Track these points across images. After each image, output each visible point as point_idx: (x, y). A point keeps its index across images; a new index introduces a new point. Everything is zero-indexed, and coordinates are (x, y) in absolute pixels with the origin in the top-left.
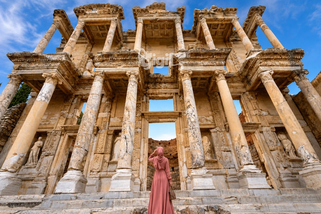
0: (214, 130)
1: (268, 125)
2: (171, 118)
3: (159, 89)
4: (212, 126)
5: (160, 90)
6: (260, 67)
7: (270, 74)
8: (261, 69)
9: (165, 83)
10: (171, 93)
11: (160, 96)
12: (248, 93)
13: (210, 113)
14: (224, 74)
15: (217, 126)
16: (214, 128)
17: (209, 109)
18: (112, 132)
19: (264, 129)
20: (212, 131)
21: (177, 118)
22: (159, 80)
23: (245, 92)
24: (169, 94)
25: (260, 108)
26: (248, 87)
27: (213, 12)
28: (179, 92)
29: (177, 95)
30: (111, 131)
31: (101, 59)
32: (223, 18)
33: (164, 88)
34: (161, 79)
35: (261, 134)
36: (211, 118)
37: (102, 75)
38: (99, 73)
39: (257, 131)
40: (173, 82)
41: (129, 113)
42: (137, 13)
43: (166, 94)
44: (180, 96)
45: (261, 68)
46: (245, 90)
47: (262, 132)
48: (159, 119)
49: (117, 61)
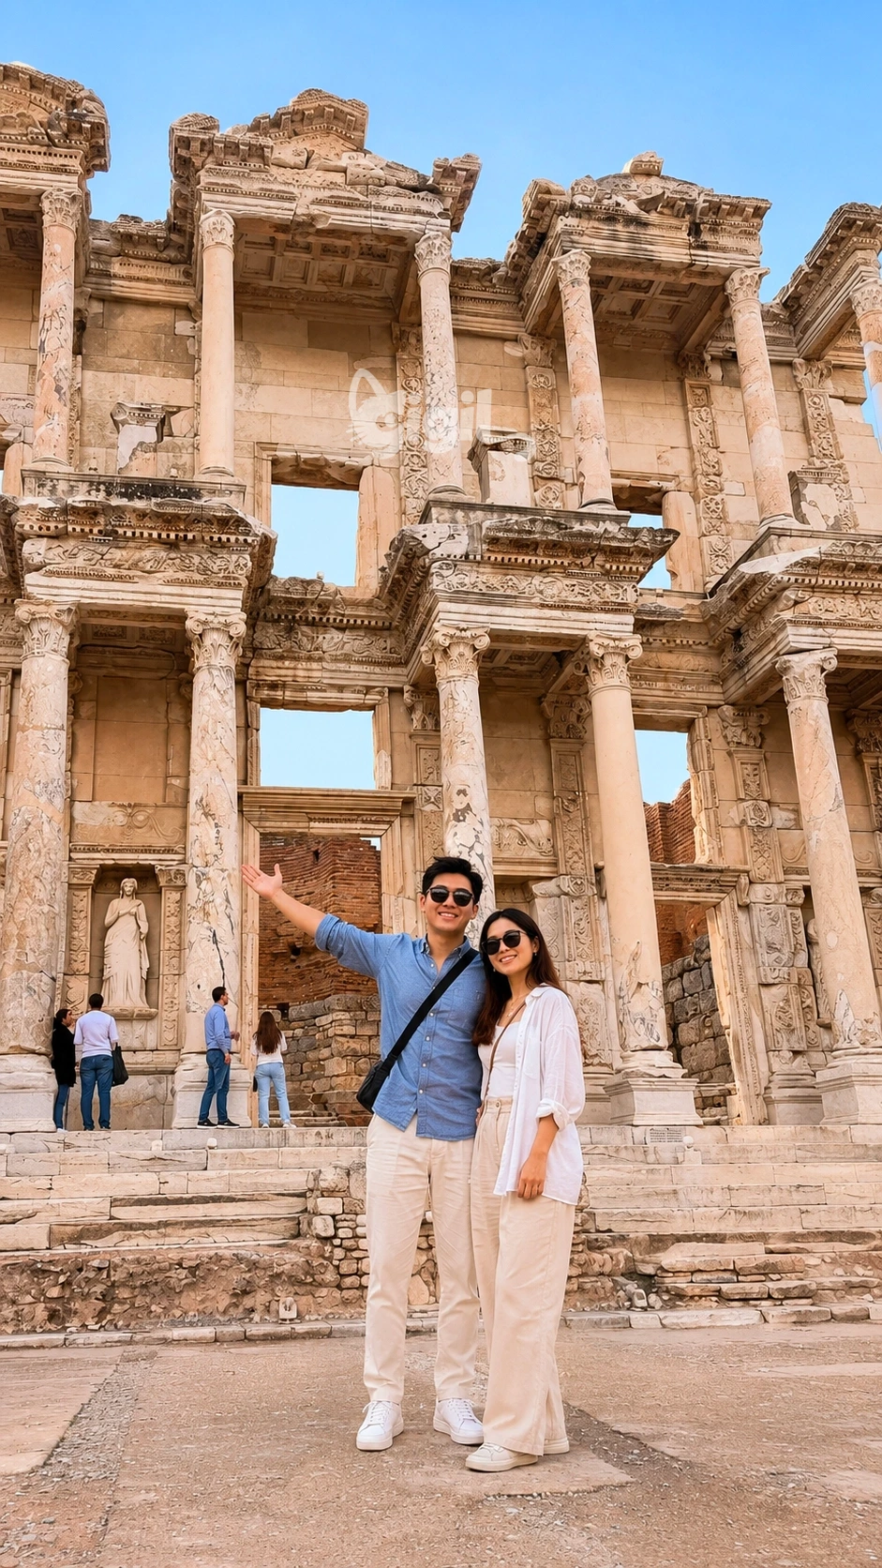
0: (549, 886)
1: (782, 877)
2: (363, 822)
3: (310, 659)
4: (543, 871)
5: (315, 665)
6: (790, 629)
7: (823, 670)
8: (791, 638)
9: (342, 629)
10: (368, 689)
11: (313, 696)
12: (728, 711)
13: (543, 804)
14: (627, 659)
15: (562, 870)
16: (551, 878)
17: (541, 783)
18: (91, 877)
19: (758, 893)
20: (537, 888)
21: (390, 823)
22: (313, 612)
23: (718, 707)
24: (359, 692)
25: (767, 795)
26: (736, 688)
27: (631, 208)
28: (407, 688)
29: (396, 699)
30: (85, 870)
31: (52, 525)
32: (686, 260)
33: (336, 660)
34: (324, 607)
35: (742, 916)
36: (541, 830)
37: (65, 618)
38: (54, 609)
39: (727, 903)
40: (382, 629)
41: (218, 832)
42: (197, 161)
43: (341, 688)
44: (411, 709)
45: (794, 637)
46: (721, 697)
47: (746, 907)
48: (311, 820)
49: (131, 544)
